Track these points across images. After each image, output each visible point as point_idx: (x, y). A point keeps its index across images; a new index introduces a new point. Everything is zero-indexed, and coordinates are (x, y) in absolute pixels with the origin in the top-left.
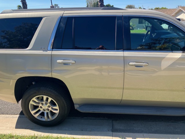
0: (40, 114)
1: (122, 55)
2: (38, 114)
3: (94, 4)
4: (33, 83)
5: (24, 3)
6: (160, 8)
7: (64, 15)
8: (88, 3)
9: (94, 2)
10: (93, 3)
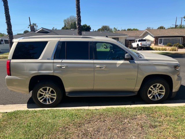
0: (43, 100)
1: (93, 62)
2: (42, 100)
3: (72, 24)
4: (38, 81)
5: (9, 24)
6: (132, 29)
7: (61, 40)
8: (66, 23)
9: (71, 21)
10: (70, 23)
